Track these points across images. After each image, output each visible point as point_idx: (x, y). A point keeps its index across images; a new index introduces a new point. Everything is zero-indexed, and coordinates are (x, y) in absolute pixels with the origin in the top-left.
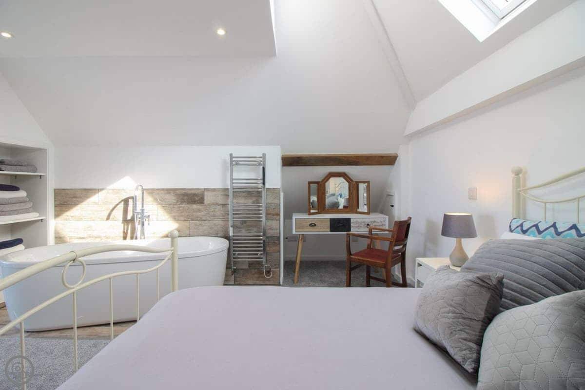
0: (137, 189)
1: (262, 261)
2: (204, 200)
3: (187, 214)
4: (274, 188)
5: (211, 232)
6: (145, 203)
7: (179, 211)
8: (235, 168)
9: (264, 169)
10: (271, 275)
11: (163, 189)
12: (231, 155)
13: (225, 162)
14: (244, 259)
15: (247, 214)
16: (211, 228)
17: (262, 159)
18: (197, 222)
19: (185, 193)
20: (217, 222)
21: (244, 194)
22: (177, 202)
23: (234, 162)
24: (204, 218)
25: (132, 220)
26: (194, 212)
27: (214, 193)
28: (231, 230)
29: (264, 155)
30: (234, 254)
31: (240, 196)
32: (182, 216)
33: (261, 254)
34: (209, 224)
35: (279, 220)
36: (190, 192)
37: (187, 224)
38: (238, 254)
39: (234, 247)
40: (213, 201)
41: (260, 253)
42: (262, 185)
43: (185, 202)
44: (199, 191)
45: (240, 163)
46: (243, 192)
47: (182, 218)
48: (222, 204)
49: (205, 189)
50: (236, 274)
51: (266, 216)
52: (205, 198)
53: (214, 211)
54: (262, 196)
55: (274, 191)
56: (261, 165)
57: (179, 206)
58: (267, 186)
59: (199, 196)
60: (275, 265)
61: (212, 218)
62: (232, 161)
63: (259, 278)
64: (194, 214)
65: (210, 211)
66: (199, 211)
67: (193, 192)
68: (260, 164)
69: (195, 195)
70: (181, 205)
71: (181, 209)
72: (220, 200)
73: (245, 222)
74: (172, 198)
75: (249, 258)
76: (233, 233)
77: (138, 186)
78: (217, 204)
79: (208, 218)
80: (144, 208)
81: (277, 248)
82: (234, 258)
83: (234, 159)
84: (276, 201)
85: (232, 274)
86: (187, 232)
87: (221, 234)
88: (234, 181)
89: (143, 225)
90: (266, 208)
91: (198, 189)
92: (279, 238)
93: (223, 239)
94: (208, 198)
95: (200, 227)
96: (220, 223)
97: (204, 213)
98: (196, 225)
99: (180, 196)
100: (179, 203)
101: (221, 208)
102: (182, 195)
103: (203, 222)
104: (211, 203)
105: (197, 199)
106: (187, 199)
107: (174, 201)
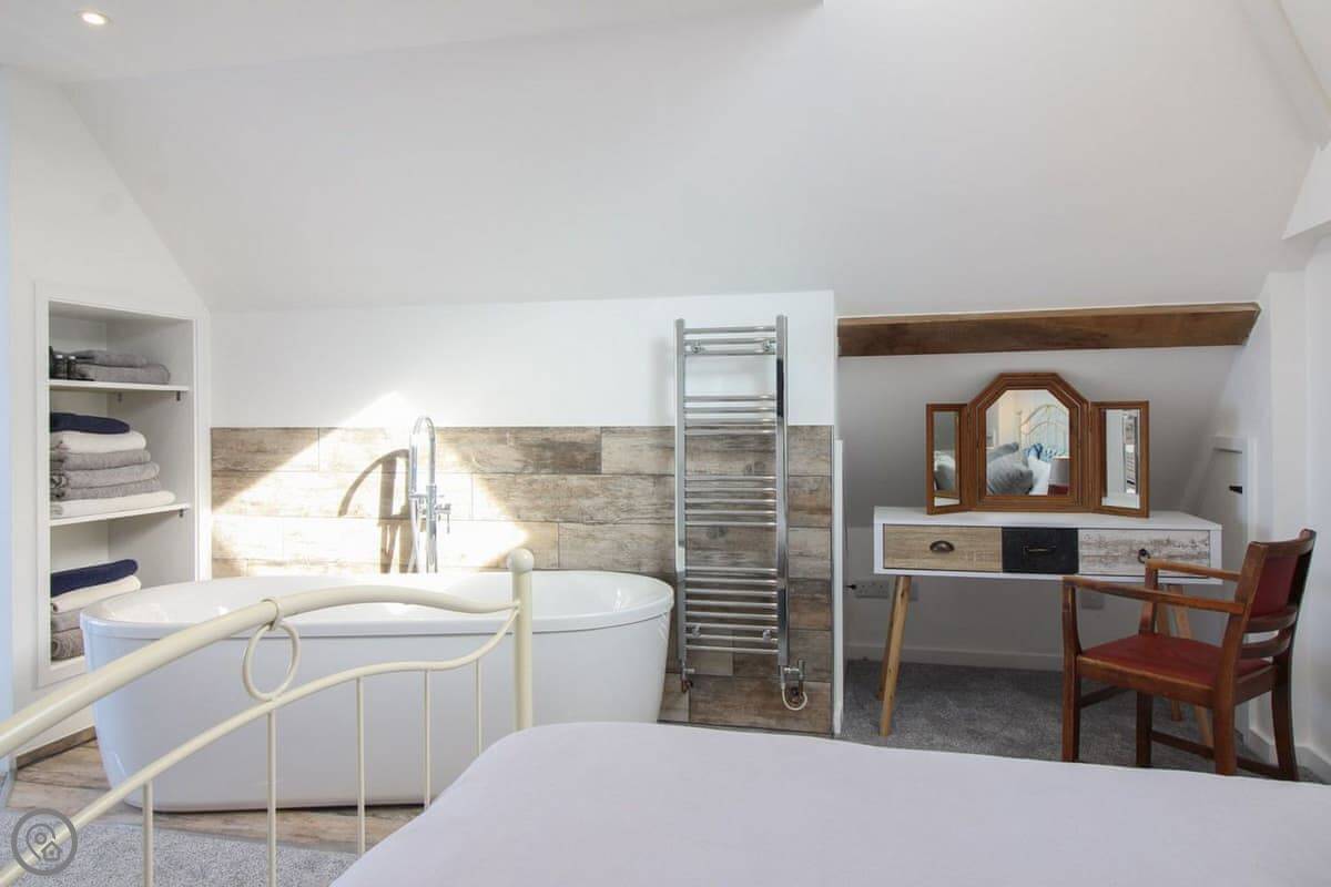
0: (416, 429)
1: (776, 655)
2: (600, 464)
3: (551, 504)
4: (813, 427)
5: (621, 558)
6: (437, 470)
7: (530, 492)
8: (693, 364)
9: (780, 364)
10: (804, 704)
11: (486, 430)
12: (680, 324)
13: (660, 347)
14: (720, 644)
15: (727, 506)
16: (621, 547)
17: (773, 335)
18: (579, 527)
19: (547, 439)
20: (637, 530)
21: (716, 445)
22: (525, 467)
23: (689, 347)
24: (599, 517)
25: (406, 516)
26: (572, 496)
27: (631, 441)
28: (680, 553)
29: (781, 320)
30: (689, 630)
31: (706, 451)
32: (538, 508)
33: (772, 634)
34: (614, 535)
35: (830, 527)
36: (559, 438)
37: (550, 531)
38: (702, 630)
39: (689, 607)
40: (623, 466)
41: (769, 629)
42: (774, 416)
43: (545, 467)
44: (585, 436)
45: (708, 348)
46: (715, 438)
47: (539, 515)
48: (653, 475)
49: (602, 428)
50: (693, 690)
51: (787, 516)
52: (604, 455)
53: (629, 496)
54: (774, 451)
55: (812, 436)
56: (774, 350)
57: (528, 478)
58: (792, 419)
59: (585, 451)
60: (816, 670)
61: (623, 516)
62: (682, 343)
63: (764, 707)
64: (573, 502)
65: (619, 494)
66: (587, 493)
67: (569, 437)
68: (767, 351)
69: (573, 445)
70: (535, 477)
71: (535, 486)
72: (648, 462)
73: (723, 531)
74: (509, 456)
75: (734, 644)
76: (687, 562)
77: (420, 420)
78: (638, 474)
79: (611, 516)
80: (437, 483)
81: (821, 617)
82: (689, 641)
83: (688, 337)
84: (822, 469)
85: (684, 692)
86: (553, 555)
87: (649, 566)
88: (688, 405)
89: (433, 531)
90: (788, 486)
91: (584, 429)
92: (828, 586)
93: (656, 580)
94: (614, 456)
95: (590, 543)
96: (646, 531)
97: (601, 500)
98: (578, 536)
99: (534, 449)
100: (531, 469)
101: (648, 485)
102: (538, 446)
103: (598, 526)
104: (620, 471)
105: (580, 457)
106: (552, 458)
107: (516, 465)
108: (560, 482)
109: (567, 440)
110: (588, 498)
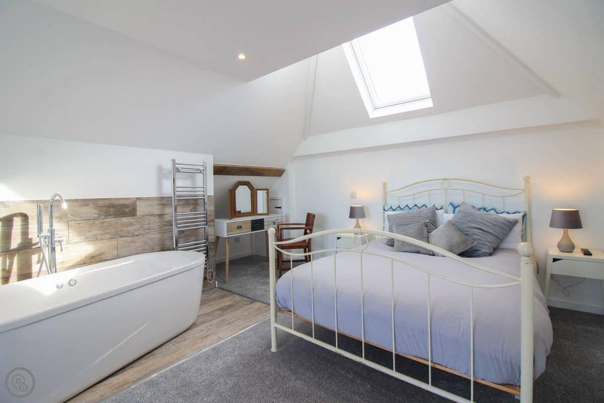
2: (136, 212)
3: (114, 231)
5: (146, 248)
7: (102, 227)
8: (178, 175)
11: (77, 200)
12: (174, 161)
16: (146, 243)
17: (203, 167)
18: (128, 238)
19: (111, 204)
20: (152, 236)
21: (181, 203)
22: (99, 217)
23: (176, 169)
24: (137, 233)
26: (123, 227)
27: (149, 203)
29: (205, 163)
32: (107, 233)
34: (143, 240)
35: (214, 226)
36: (117, 203)
37: (114, 243)
40: (147, 212)
43: (110, 215)
44: (129, 201)
45: (182, 170)
47: (107, 236)
48: (159, 215)
49: (137, 198)
52: (138, 208)
53: (149, 224)
57: (101, 221)
59: (129, 208)
61: (147, 231)
65: (145, 223)
66: (131, 224)
67: (122, 202)
68: (201, 172)
69: (124, 206)
70: (105, 220)
71: (105, 224)
72: (156, 210)
74: (91, 211)
78: (152, 215)
79: (142, 232)
81: (213, 253)
83: (176, 166)
84: (211, 208)
86: (115, 253)
88: (176, 189)
89: (53, 250)
91: (129, 198)
94: (141, 209)
95: (133, 244)
96: (156, 236)
97: (137, 227)
98: (127, 243)
99: (104, 208)
100: (103, 217)
101: (157, 219)
102: (106, 207)
103: (136, 237)
104: (145, 214)
105: (127, 210)
106: (114, 211)
107: (95, 215)
108: (118, 221)
109: (121, 203)
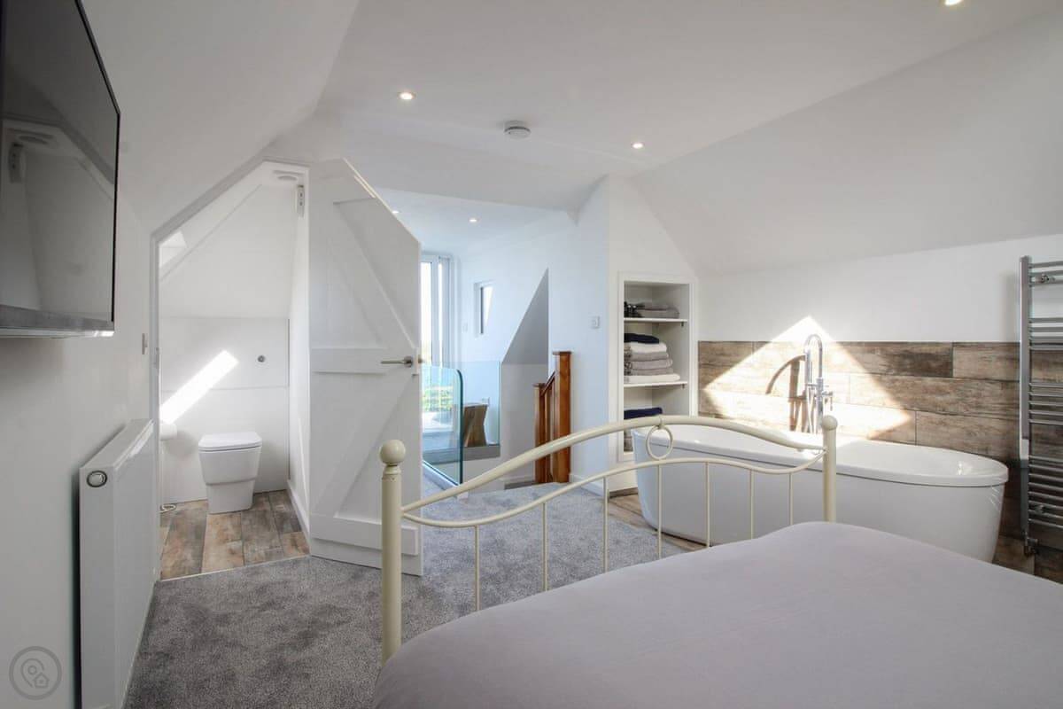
2: (951, 370)
3: (911, 396)
5: (970, 442)
6: (823, 368)
7: (893, 387)
11: (859, 344)
12: (1025, 260)
16: (970, 434)
18: (933, 415)
19: (906, 351)
20: (984, 422)
22: (888, 371)
23: (1036, 277)
24: (951, 409)
26: (927, 392)
27: (979, 354)
28: (1024, 445)
30: (1032, 507)
32: (899, 399)
34: (963, 424)
36: (916, 350)
38: (1046, 509)
40: (973, 373)
43: (904, 370)
44: (939, 349)
47: (900, 404)
48: (1002, 381)
49: (953, 343)
50: (1039, 556)
52: (955, 363)
53: (978, 396)
57: (891, 377)
59: (937, 360)
61: (974, 410)
62: (1027, 276)
64: (928, 397)
65: (969, 394)
66: (940, 391)
67: (925, 349)
69: (929, 356)
70: (897, 377)
71: (897, 384)
72: (998, 370)
74: (879, 361)
76: (1030, 453)
78: (986, 379)
79: (961, 410)
82: (1033, 516)
83: (1035, 270)
85: (1028, 555)
86: (912, 434)
87: (998, 452)
88: (1035, 325)
89: (821, 408)
91: (937, 344)
93: (996, 462)
94: (963, 365)
95: (942, 428)
96: (995, 425)
97: (952, 397)
98: (932, 423)
99: (897, 358)
100: (894, 372)
101: (998, 389)
102: (899, 356)
103: (948, 416)
104: (970, 376)
105: (934, 365)
106: (911, 364)
107: (883, 368)
108: (917, 382)
109: (923, 352)
110: (942, 395)
